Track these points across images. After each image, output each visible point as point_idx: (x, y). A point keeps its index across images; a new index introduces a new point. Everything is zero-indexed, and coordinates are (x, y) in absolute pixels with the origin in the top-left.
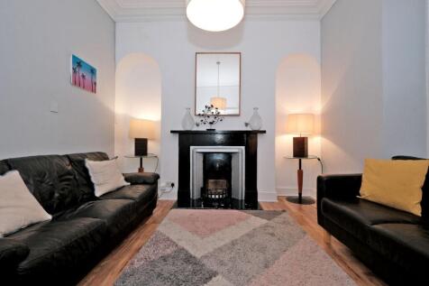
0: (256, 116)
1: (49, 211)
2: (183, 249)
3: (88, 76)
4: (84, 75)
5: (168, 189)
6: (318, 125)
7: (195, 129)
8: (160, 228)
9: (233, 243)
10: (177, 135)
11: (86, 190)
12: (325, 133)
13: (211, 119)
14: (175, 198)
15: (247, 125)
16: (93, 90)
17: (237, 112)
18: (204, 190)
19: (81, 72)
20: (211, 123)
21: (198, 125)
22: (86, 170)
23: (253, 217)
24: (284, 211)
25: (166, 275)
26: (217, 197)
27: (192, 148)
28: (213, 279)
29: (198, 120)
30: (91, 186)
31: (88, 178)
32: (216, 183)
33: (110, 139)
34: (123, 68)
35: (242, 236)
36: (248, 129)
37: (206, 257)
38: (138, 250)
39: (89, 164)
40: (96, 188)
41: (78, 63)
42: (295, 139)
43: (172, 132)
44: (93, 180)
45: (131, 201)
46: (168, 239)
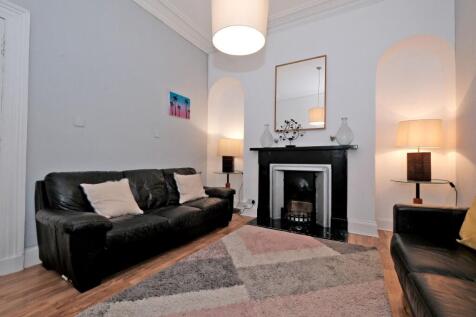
0: (345, 128)
1: (141, 208)
2: (230, 258)
3: (183, 106)
4: (179, 106)
5: (249, 206)
6: (452, 134)
7: (274, 146)
8: (225, 239)
9: (278, 265)
10: (257, 153)
11: (174, 197)
12: (461, 147)
13: (290, 135)
14: (254, 215)
15: (332, 139)
16: (187, 116)
17: (320, 124)
18: (285, 211)
19: (177, 104)
20: (290, 139)
21: (276, 142)
22: (174, 182)
23: (325, 246)
24: (374, 248)
25: (203, 271)
26: (301, 220)
27: (271, 165)
28: (236, 286)
29: (276, 136)
30: (177, 195)
31: (176, 188)
32: (300, 205)
33: (204, 157)
34: (215, 93)
35: (294, 262)
36: (335, 144)
37: (244, 269)
38: (197, 250)
39: (177, 177)
40: (181, 196)
41: (175, 97)
42: (410, 156)
43: (251, 149)
44: (179, 190)
45: (198, 209)
46: (224, 248)
